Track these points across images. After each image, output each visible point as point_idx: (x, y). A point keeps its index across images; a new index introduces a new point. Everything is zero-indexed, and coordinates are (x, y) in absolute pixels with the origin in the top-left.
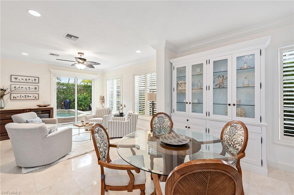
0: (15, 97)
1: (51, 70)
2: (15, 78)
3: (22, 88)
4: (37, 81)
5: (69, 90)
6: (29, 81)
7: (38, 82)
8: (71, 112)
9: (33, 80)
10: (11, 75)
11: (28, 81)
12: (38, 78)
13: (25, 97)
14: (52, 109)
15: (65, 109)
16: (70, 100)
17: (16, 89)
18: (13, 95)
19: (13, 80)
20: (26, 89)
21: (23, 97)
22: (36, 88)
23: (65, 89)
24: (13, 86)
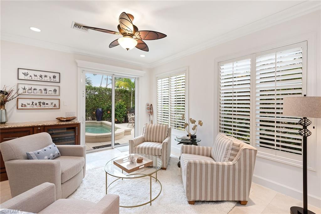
0: (25, 105)
1: (78, 61)
2: (24, 74)
3: (35, 89)
4: (57, 79)
5: (101, 96)
6: (46, 79)
7: (58, 81)
8: (104, 124)
9: (52, 78)
10: (18, 69)
11: (44, 79)
12: (58, 74)
13: (40, 105)
14: (78, 125)
15: (97, 121)
16: (103, 109)
17: (25, 92)
18: (21, 102)
19: (22, 76)
20: (41, 92)
21: (36, 104)
22: (56, 90)
23: (96, 94)
24: (21, 87)
